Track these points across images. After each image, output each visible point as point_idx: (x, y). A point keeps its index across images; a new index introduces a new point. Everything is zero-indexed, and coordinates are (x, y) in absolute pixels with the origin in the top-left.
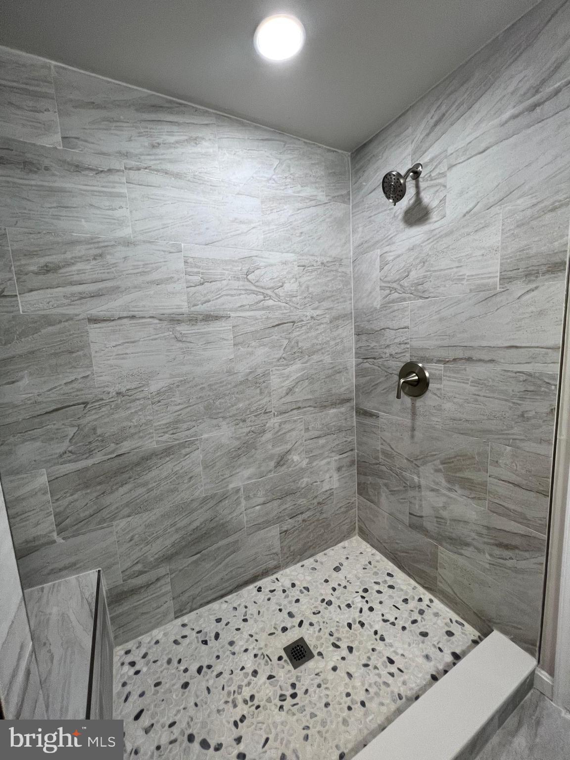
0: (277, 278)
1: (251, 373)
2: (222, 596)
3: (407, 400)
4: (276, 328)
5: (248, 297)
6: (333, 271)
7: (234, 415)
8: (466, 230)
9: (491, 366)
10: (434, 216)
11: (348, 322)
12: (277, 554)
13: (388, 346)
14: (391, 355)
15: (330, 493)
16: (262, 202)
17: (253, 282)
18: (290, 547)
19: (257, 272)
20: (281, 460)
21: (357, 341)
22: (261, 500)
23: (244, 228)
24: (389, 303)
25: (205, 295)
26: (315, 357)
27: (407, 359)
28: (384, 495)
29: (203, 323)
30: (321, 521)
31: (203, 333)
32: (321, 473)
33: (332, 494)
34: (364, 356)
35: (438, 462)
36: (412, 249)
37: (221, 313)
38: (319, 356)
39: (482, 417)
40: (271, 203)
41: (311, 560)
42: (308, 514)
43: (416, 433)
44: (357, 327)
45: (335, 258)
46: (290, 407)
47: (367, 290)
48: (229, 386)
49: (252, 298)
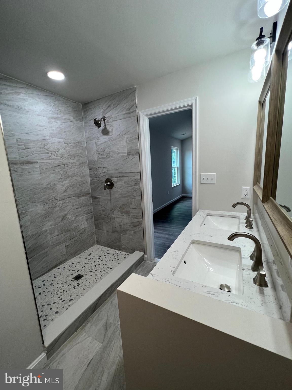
0: (56, 148)
1: (48, 184)
2: (43, 275)
3: (108, 191)
4: (58, 167)
5: (45, 155)
6: (78, 146)
7: (42, 201)
8: (118, 140)
9: (127, 178)
10: (110, 134)
11: (86, 165)
12: (65, 255)
13: (101, 173)
14: (102, 176)
15: (84, 229)
16: (48, 119)
17: (47, 149)
18: (70, 251)
19: (48, 145)
20: (64, 218)
21: (90, 172)
22: (57, 234)
23: (42, 128)
24: (100, 159)
25: (26, 154)
26: (74, 178)
27: (107, 177)
28: (104, 225)
29: (26, 165)
30: (82, 240)
31: (26, 169)
32: (80, 222)
33: (85, 230)
34: (93, 177)
35: (118, 208)
36: (105, 142)
37: (34, 161)
38: (76, 178)
39: (127, 192)
40: (52, 119)
41: (79, 255)
42: (76, 238)
43: (112, 201)
44: (89, 167)
45: (79, 141)
46: (65, 197)
47: (92, 154)
48: (40, 190)
49: (47, 155)
